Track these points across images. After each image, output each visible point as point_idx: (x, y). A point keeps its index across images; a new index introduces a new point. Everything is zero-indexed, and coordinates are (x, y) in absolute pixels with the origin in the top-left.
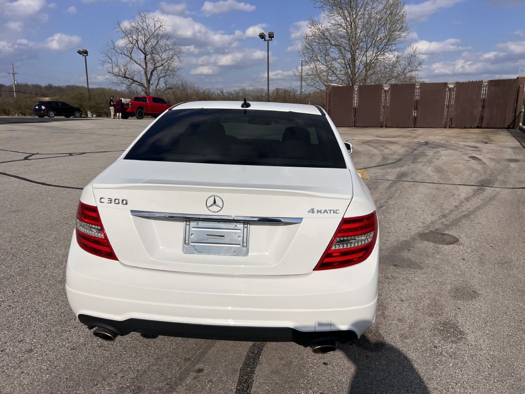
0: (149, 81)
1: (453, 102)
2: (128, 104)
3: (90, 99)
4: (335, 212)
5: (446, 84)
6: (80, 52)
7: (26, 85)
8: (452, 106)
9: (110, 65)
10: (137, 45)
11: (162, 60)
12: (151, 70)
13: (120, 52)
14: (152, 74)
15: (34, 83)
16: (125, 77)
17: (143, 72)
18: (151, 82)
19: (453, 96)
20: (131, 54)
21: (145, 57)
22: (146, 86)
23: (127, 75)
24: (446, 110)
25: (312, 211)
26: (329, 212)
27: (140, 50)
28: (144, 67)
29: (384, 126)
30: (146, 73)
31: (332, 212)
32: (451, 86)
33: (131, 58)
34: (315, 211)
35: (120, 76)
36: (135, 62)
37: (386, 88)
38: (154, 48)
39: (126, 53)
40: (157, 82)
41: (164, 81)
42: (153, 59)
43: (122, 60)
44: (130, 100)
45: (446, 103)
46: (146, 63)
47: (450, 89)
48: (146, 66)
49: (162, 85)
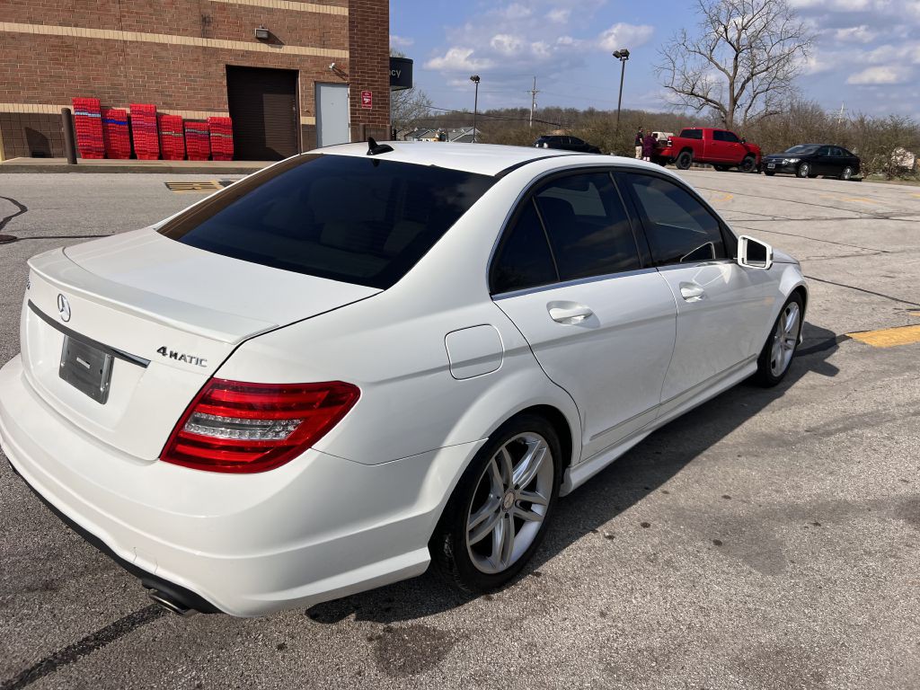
0: (734, 101)
2: (665, 142)
3: (617, 133)
4: (199, 361)
6: (616, 55)
7: (558, 111)
9: (670, 73)
10: (724, 35)
11: (769, 60)
12: (743, 80)
13: (693, 49)
14: (743, 87)
15: (568, 107)
16: (692, 94)
17: (727, 85)
18: (738, 103)
20: (711, 51)
21: (737, 56)
22: (727, 110)
23: (695, 90)
25: (163, 350)
26: (188, 359)
27: (730, 43)
28: (731, 74)
30: (732, 85)
31: (194, 360)
33: (711, 59)
34: (168, 352)
35: (683, 92)
36: (717, 65)
38: (756, 36)
39: (703, 51)
40: (749, 101)
41: (764, 99)
42: (752, 58)
43: (693, 63)
44: (672, 134)
46: (736, 67)
48: (735, 73)
49: (759, 107)
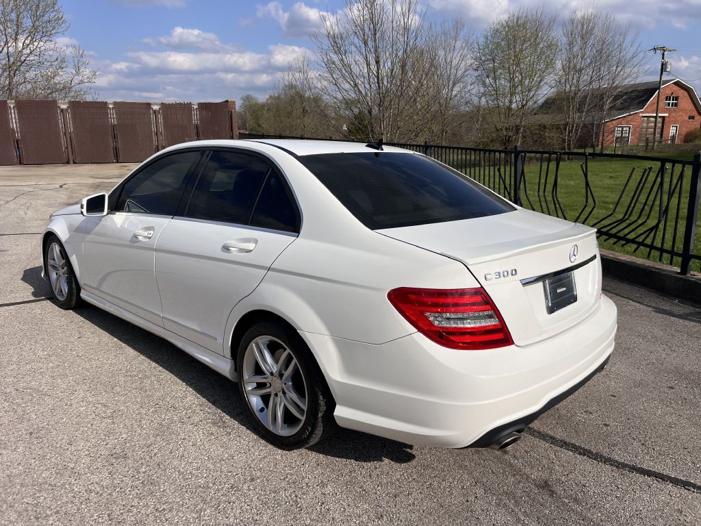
1: (161, 129)
5: (149, 105)
8: (161, 134)
19: (161, 120)
24: (154, 138)
29: (72, 162)
32: (156, 107)
37: (64, 107)
45: (154, 129)
47: (155, 112)
